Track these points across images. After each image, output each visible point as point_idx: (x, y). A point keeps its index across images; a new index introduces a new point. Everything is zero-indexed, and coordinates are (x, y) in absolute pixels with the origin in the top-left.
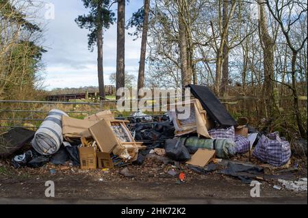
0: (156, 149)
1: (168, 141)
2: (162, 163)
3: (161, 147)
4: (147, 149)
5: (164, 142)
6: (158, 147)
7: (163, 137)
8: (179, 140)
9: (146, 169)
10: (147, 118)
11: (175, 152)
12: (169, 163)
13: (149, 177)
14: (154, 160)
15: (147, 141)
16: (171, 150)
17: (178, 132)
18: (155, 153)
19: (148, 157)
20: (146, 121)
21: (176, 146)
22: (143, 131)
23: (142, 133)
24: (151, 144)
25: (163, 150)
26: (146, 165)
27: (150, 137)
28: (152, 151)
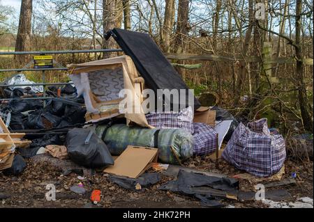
0: (50, 147)
1: (73, 131)
2: (61, 171)
3: (59, 142)
4: (32, 147)
5: (66, 134)
6: (53, 143)
7: (64, 124)
8: (93, 130)
9: (29, 184)
10: (34, 89)
11: (85, 152)
12: (73, 171)
13: (35, 197)
14: (45, 167)
15: (32, 132)
16: (77, 149)
17: (91, 115)
18: (48, 154)
19: (35, 161)
20: (33, 94)
21: (87, 140)
22: (26, 113)
23: (24, 117)
24: (41, 137)
25: (63, 148)
26: (30, 176)
27: (40, 123)
28: (41, 151)
